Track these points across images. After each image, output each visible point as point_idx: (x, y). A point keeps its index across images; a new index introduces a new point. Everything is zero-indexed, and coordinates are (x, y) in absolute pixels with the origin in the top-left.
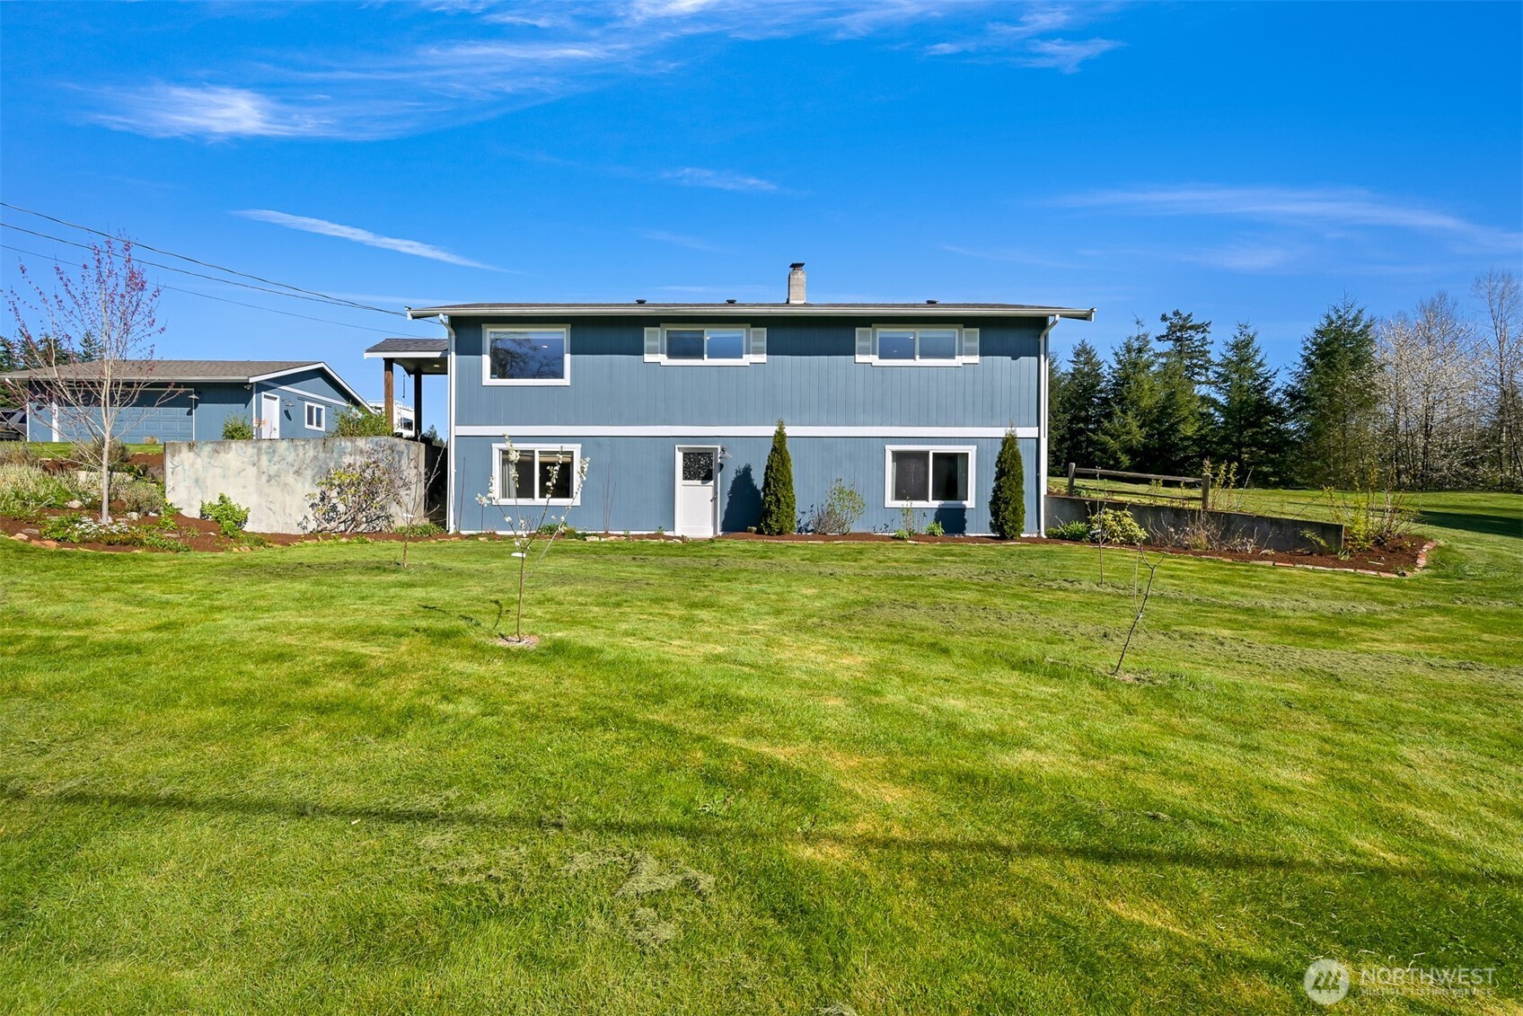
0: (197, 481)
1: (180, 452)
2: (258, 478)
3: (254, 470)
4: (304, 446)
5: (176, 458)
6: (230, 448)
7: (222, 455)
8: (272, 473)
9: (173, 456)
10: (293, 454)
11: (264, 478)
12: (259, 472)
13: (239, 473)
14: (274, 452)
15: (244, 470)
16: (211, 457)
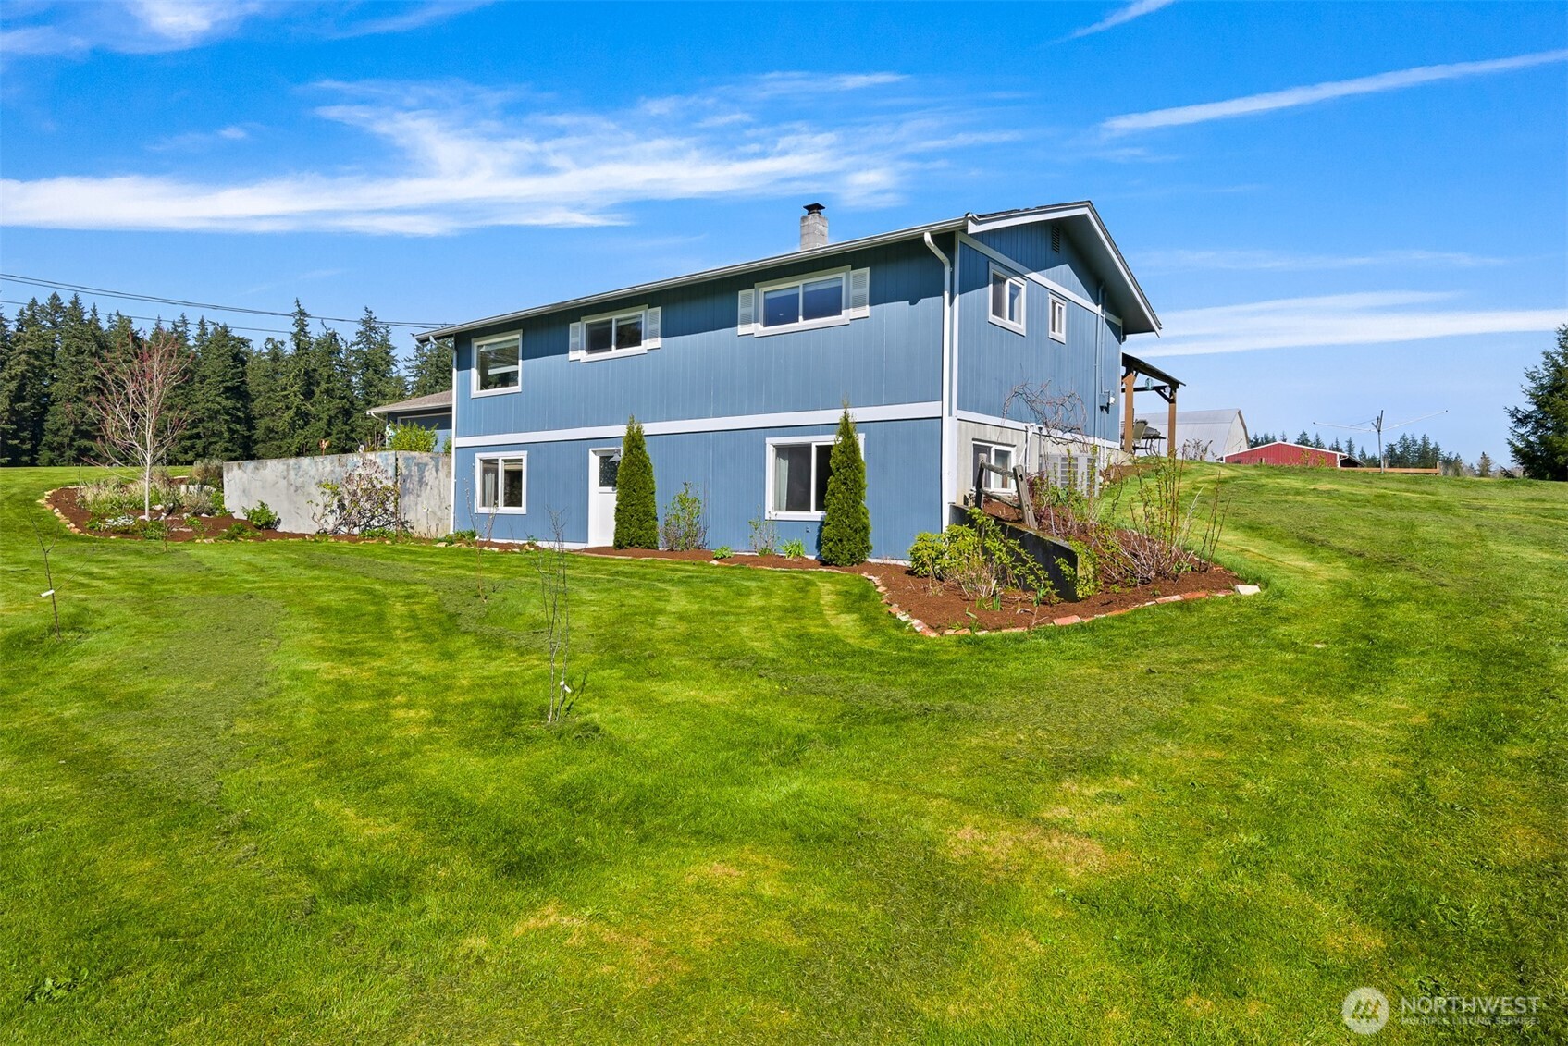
0: (244, 491)
1: (232, 469)
2: (288, 489)
3: (285, 482)
4: (322, 462)
5: (230, 474)
6: (266, 465)
7: (261, 471)
8: (298, 485)
9: (228, 473)
10: (314, 469)
11: (293, 489)
12: (288, 483)
13: (274, 485)
14: (299, 467)
15: (277, 482)
16: (253, 473)
